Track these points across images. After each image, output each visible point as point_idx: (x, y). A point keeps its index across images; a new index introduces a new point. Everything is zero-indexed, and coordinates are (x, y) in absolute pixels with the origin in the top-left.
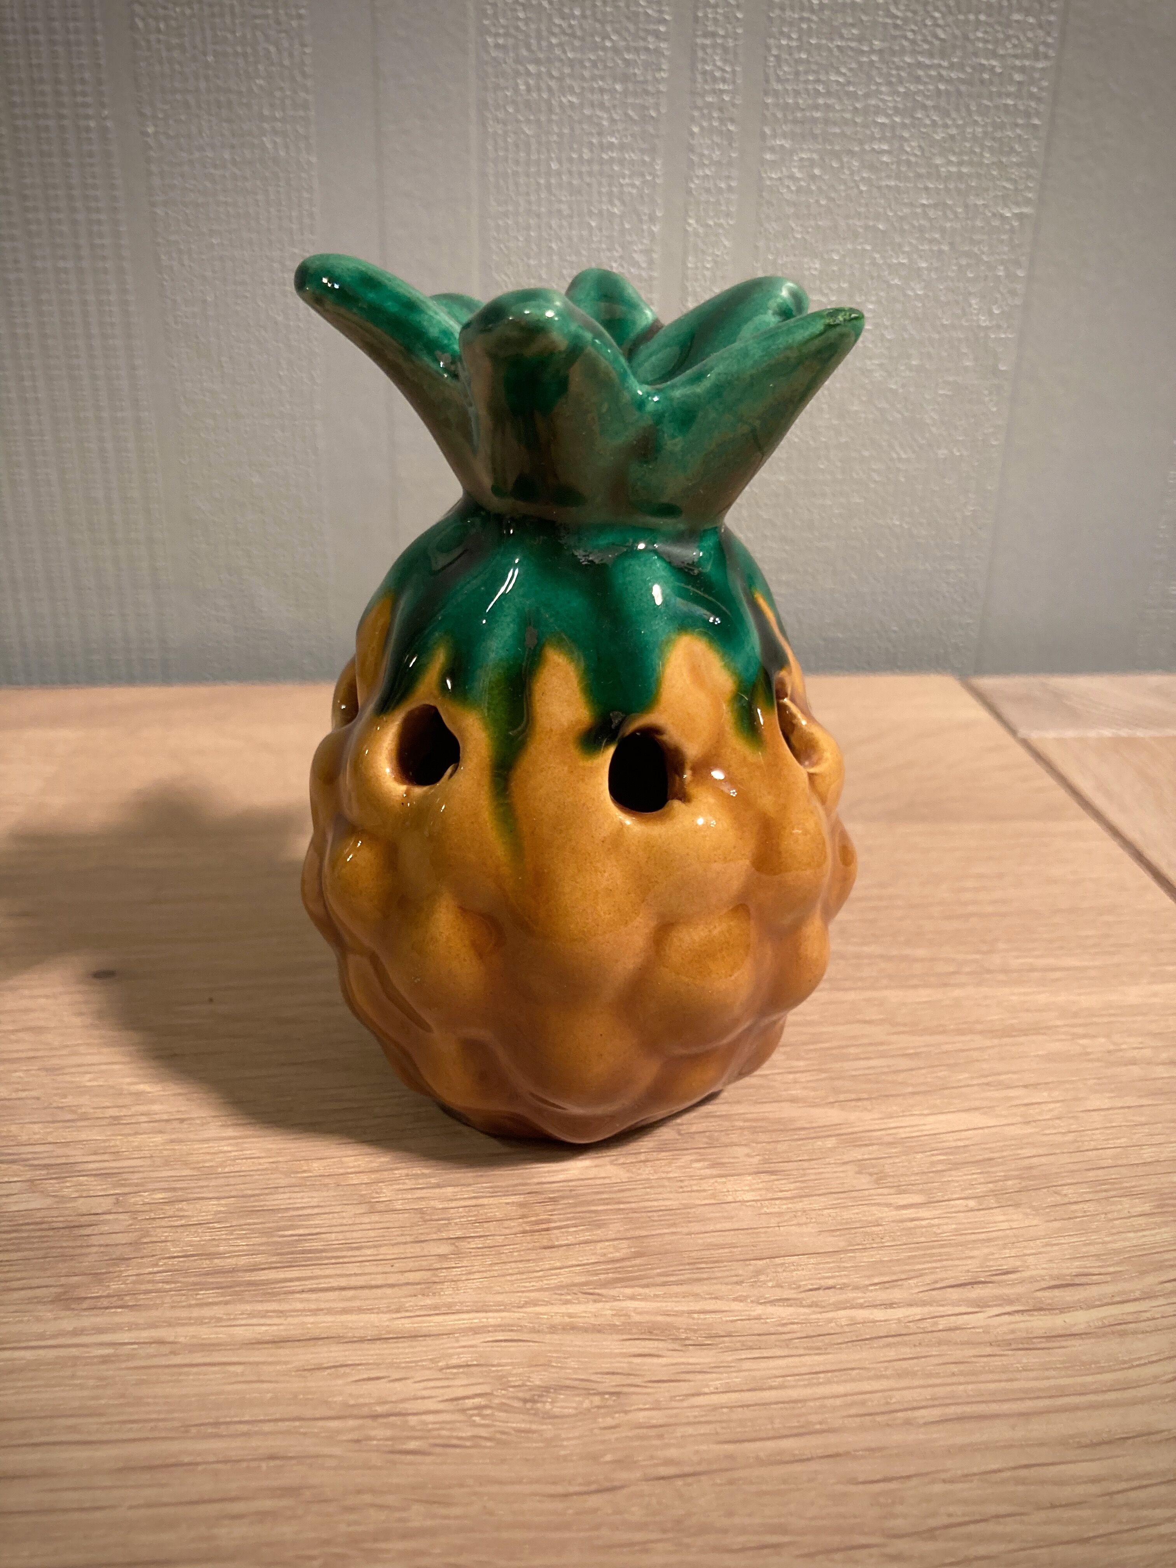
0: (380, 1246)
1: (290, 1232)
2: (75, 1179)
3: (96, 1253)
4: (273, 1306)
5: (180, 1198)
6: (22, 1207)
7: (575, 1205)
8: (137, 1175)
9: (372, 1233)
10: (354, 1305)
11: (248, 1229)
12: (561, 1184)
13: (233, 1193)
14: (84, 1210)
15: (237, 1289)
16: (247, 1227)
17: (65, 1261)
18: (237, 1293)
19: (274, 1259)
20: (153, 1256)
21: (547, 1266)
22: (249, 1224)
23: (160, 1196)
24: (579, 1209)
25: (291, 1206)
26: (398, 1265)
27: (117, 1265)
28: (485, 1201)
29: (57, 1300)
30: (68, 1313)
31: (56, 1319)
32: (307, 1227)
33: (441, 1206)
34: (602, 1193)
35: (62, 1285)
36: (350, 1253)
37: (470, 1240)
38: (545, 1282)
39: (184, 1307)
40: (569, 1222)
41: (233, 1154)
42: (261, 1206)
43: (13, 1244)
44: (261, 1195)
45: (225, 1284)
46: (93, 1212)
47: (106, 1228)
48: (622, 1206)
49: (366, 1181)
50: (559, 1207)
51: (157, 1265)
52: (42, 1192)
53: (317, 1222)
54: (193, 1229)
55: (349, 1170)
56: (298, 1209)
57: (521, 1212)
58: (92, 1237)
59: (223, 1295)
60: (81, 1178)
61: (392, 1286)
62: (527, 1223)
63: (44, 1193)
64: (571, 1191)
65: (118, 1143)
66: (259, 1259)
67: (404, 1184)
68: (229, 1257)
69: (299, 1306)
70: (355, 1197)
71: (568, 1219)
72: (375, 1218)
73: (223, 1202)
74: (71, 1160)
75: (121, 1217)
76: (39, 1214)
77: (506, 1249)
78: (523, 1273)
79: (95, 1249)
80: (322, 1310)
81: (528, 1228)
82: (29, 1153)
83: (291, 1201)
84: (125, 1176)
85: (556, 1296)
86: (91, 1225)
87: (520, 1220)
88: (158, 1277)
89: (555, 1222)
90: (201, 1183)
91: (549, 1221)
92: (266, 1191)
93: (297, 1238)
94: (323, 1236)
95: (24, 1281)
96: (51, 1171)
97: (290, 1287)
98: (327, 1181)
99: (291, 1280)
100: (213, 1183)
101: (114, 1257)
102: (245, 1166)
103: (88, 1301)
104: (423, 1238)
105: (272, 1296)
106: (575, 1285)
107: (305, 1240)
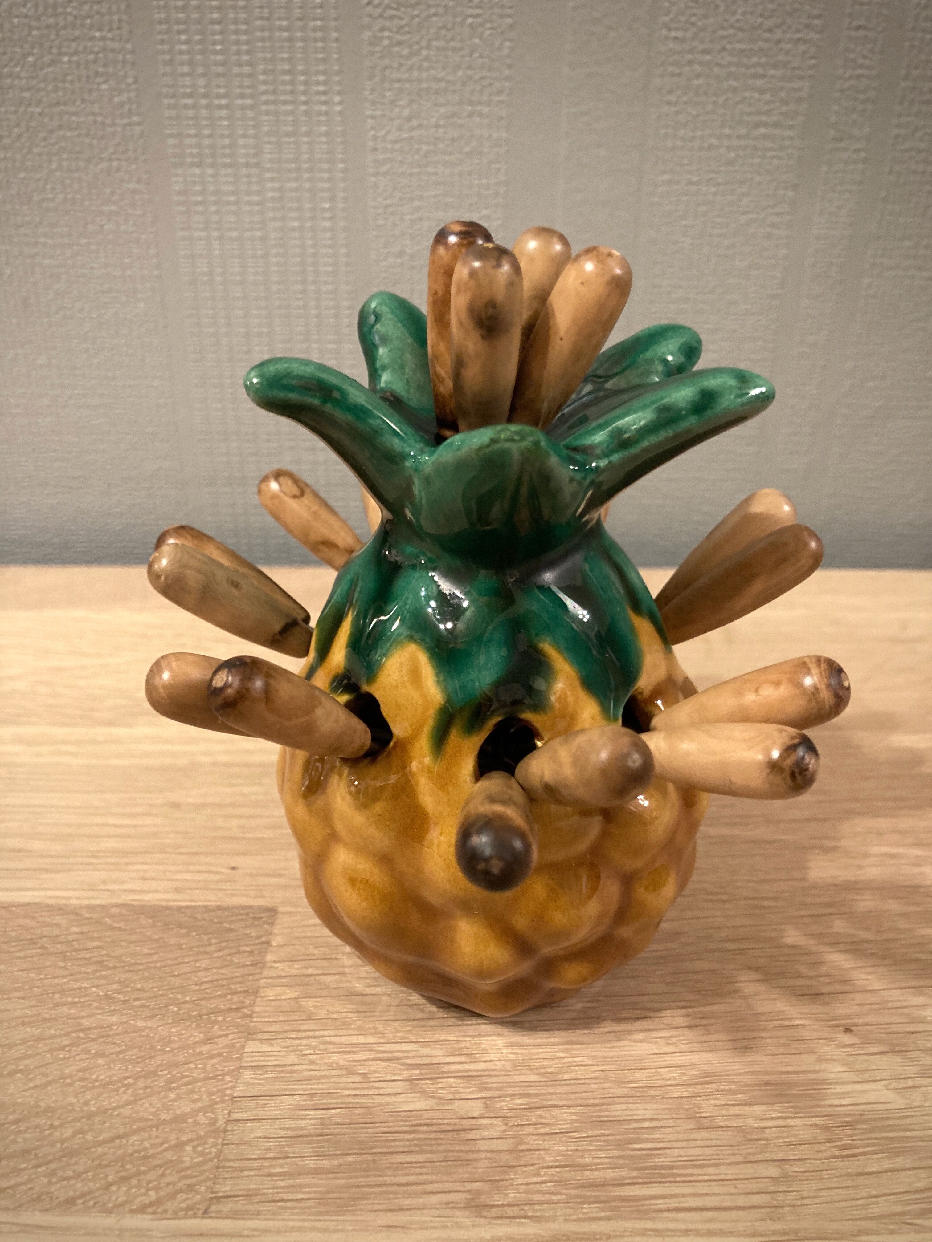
0: (721, 1164)
1: (639, 1146)
2: (444, 1080)
3: (485, 1159)
4: (649, 1225)
5: (537, 1105)
6: (411, 1107)
7: (871, 1131)
8: (494, 1079)
9: (708, 1151)
10: (715, 1227)
11: (604, 1141)
12: (849, 1108)
13: (579, 1102)
14: (462, 1113)
15: (614, 1204)
16: (603, 1138)
17: (462, 1166)
18: (616, 1209)
19: (634, 1174)
20: (533, 1165)
21: (865, 1195)
22: (605, 1135)
23: (519, 1101)
24: (874, 1135)
25: (631, 1118)
26: (742, 1186)
27: (506, 1173)
28: (791, 1122)
29: (468, 1206)
30: (482, 1221)
31: (474, 1226)
32: (653, 1140)
33: (756, 1125)
34: (888, 1119)
35: (468, 1191)
36: (695, 1171)
37: (791, 1163)
38: (870, 1211)
39: (575, 1220)
40: (869, 1149)
41: (566, 1060)
42: (606, 1116)
43: (416, 1145)
44: (603, 1104)
45: (601, 1199)
46: (470, 1116)
47: (485, 1134)
48: (909, 1134)
49: (685, 1094)
50: (856, 1132)
51: (538, 1175)
52: (423, 1092)
53: (658, 1136)
54: (557, 1138)
55: (669, 1082)
56: (636, 1121)
57: (827, 1135)
58: (478, 1142)
59: (603, 1210)
60: (449, 1080)
61: (743, 1208)
62: (834, 1147)
63: (425, 1094)
64: (861, 1115)
65: (468, 1045)
66: (624, 1173)
67: (717, 1099)
68: (596, 1170)
69: (671, 1226)
70: (681, 1111)
71: (867, 1145)
72: (705, 1134)
73: (573, 1110)
74: (435, 1061)
75: (494, 1121)
76: (427, 1115)
77: (825, 1174)
78: (847, 1201)
79: (483, 1155)
80: (690, 1231)
81: (837, 1153)
82: (399, 1051)
83: (630, 1113)
84: (486, 1079)
85: (882, 1226)
86: (473, 1129)
87: (828, 1145)
88: (544, 1187)
89: (858, 1148)
90: (550, 1090)
91: (851, 1147)
92: (605, 1101)
93: (644, 1152)
94: (668, 1151)
95: (436, 1185)
96: (423, 1071)
97: (656, 1204)
98: (653, 1093)
99: (655, 1197)
100: (559, 1090)
101: (501, 1164)
102: (579, 1072)
103: (495, 1209)
104: (751, 1158)
105: (643, 1214)
106: (894, 1214)
107: (655, 1155)
